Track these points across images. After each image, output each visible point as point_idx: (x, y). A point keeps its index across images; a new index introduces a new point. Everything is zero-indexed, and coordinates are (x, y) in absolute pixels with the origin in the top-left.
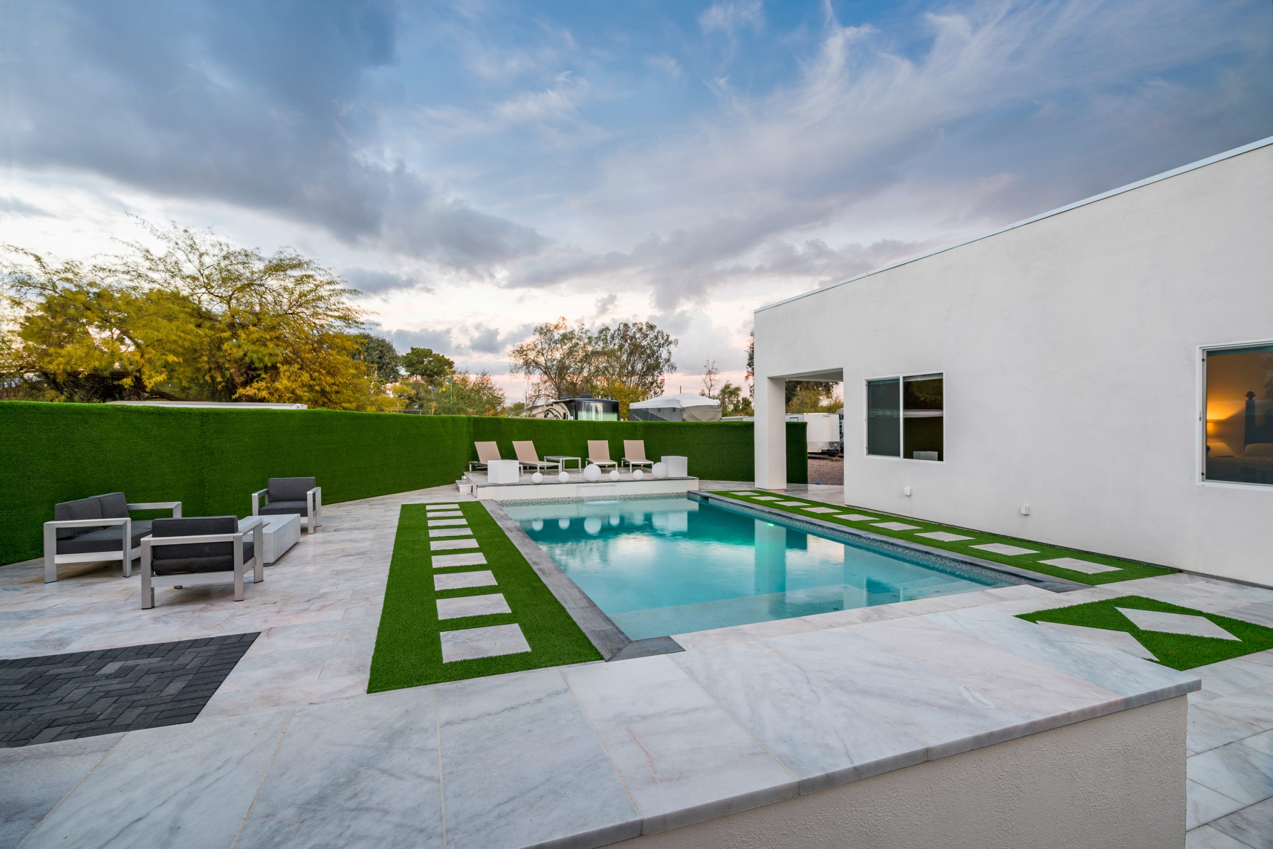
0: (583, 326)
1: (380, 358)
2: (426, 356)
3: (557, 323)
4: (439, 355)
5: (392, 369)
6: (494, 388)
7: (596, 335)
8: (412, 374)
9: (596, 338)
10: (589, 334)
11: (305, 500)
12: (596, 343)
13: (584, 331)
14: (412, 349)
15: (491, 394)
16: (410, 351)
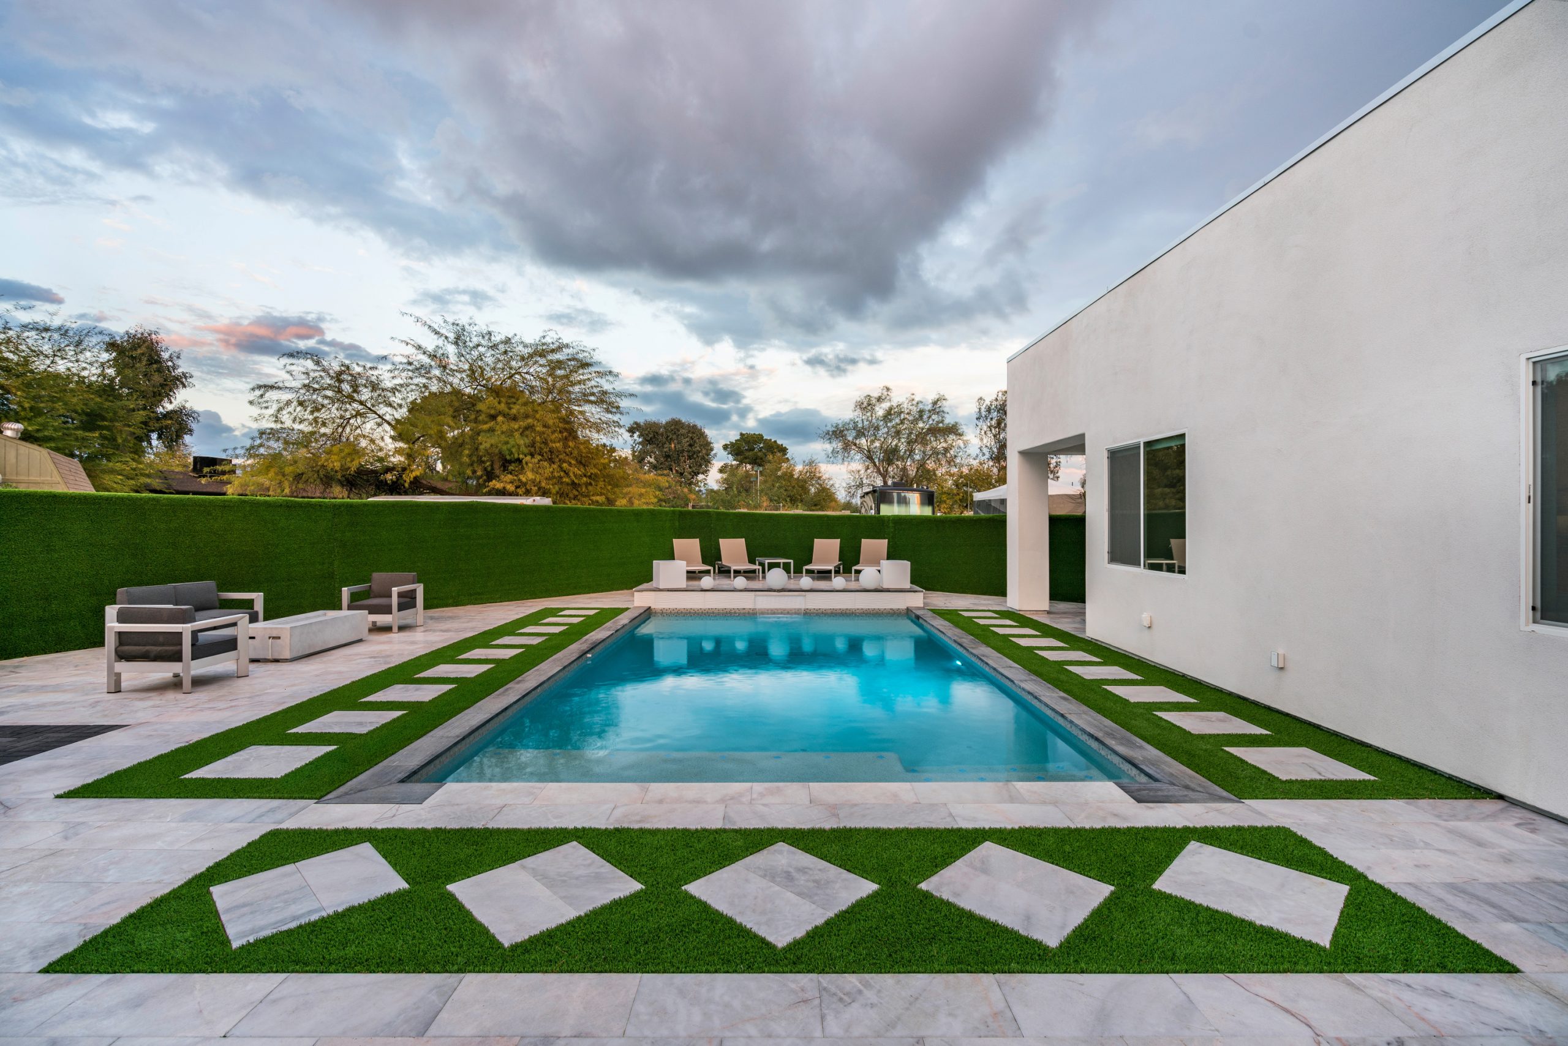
0: (913, 397)
1: (690, 445)
2: (755, 442)
3: (880, 395)
4: (771, 440)
5: (703, 458)
6: (824, 477)
7: (929, 407)
8: (741, 462)
9: (929, 411)
10: (921, 406)
11: (390, 596)
12: (929, 417)
13: (914, 402)
14: (742, 434)
15: (821, 485)
16: (738, 437)
